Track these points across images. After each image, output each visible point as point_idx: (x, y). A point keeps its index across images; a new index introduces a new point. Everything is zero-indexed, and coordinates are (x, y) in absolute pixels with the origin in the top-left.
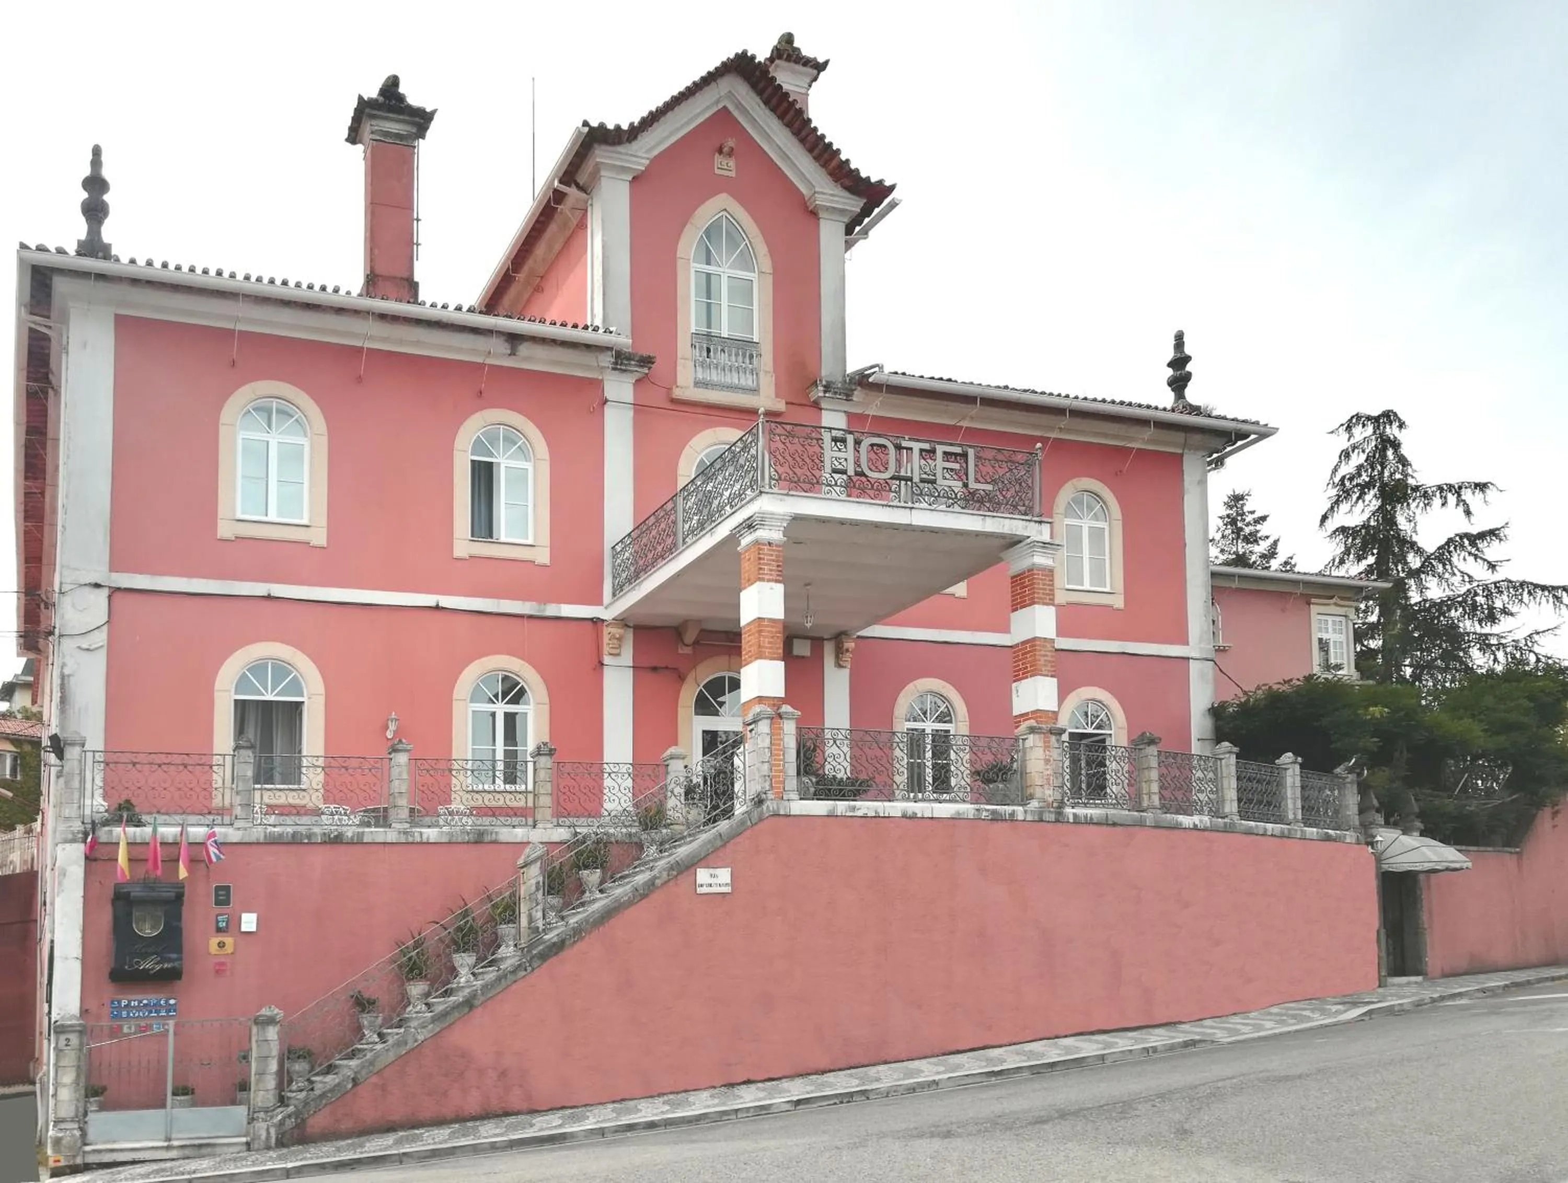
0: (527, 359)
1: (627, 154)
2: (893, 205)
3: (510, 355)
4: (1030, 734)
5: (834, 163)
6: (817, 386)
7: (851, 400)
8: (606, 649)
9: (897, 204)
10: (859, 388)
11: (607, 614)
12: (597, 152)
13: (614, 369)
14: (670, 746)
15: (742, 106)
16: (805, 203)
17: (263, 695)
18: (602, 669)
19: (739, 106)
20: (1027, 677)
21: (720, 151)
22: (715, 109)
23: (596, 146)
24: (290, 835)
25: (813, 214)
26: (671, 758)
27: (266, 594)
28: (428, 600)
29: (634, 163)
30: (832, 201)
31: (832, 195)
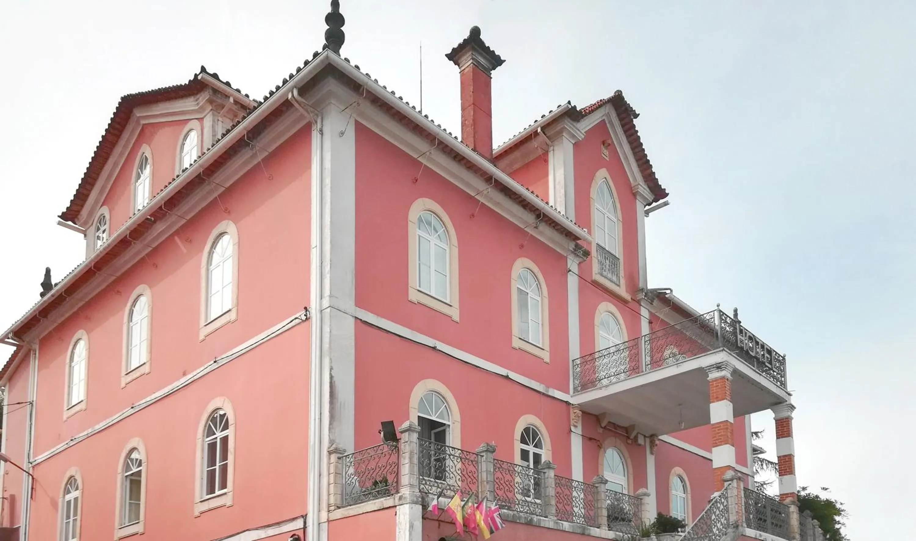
0: (541, 233)
1: (574, 126)
2: (666, 204)
3: (535, 227)
4: (792, 504)
5: (649, 171)
6: (643, 292)
7: (653, 304)
8: (572, 422)
9: (668, 204)
10: (656, 299)
11: (572, 401)
12: (566, 121)
13: (572, 252)
14: (640, 488)
15: (612, 123)
16: (632, 188)
17: (431, 416)
18: (570, 433)
19: (611, 122)
20: (786, 475)
21: (604, 143)
22: (601, 120)
23: (566, 117)
24: (512, 516)
25: (635, 195)
26: (645, 495)
27: (433, 346)
28: (503, 371)
29: (577, 134)
30: (644, 192)
31: (644, 188)
